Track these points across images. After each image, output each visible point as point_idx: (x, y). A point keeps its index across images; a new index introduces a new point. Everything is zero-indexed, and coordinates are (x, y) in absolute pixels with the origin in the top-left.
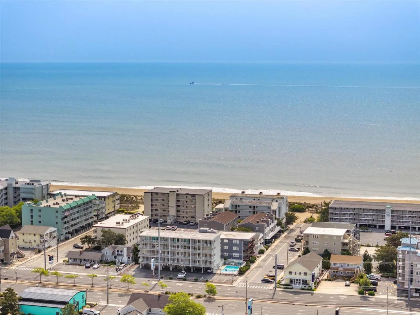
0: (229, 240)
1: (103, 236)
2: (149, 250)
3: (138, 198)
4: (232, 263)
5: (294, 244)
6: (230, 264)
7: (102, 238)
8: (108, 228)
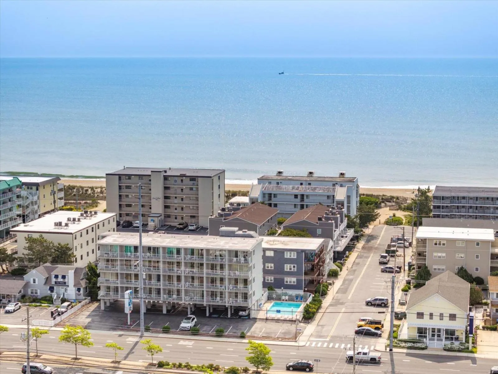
0: (275, 251)
1: (30, 248)
2: (119, 272)
3: (96, 190)
4: (283, 297)
5: (387, 259)
6: (279, 299)
7: (27, 252)
8: (39, 234)
